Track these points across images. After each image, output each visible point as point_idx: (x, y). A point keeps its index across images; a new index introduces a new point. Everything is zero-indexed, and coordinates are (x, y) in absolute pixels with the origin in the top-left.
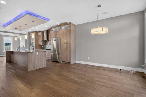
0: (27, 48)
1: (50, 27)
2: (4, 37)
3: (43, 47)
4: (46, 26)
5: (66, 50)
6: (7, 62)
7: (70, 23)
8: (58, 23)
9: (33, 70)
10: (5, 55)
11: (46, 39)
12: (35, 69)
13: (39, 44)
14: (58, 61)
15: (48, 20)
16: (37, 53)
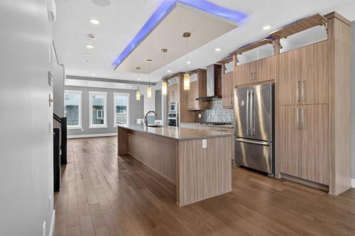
0: (161, 119)
1: (232, 51)
2: (114, 93)
3: (200, 116)
4: (218, 50)
5: (305, 132)
6: (120, 154)
7: (331, 16)
8: (268, 29)
9: (193, 201)
10: (117, 134)
11: (210, 92)
12: (200, 199)
13: (190, 107)
14: (269, 170)
15: (242, 16)
16: (204, 143)
